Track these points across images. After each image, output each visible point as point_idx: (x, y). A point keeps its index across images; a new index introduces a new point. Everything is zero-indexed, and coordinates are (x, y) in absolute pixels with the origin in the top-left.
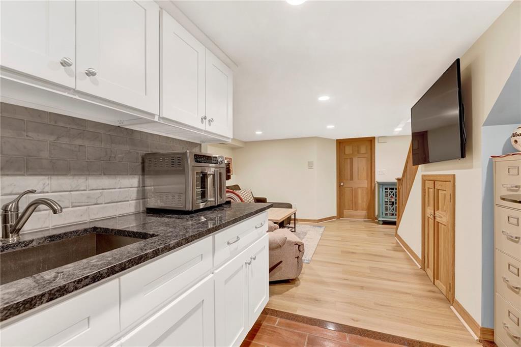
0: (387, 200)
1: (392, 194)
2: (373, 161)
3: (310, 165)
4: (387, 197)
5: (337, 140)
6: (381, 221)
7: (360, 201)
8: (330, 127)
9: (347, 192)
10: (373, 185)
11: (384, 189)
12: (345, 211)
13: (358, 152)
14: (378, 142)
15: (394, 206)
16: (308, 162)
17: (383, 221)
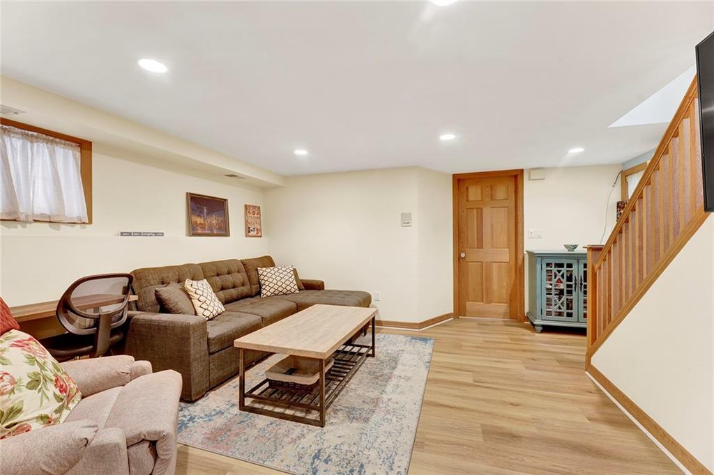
0: (550, 287)
1: (559, 276)
2: (519, 213)
3: (406, 220)
4: (550, 280)
5: (454, 175)
6: (538, 326)
7: (495, 286)
8: (447, 137)
9: (473, 268)
10: (520, 257)
11: (544, 266)
12: (467, 303)
13: (492, 198)
14: (530, 179)
15: (564, 298)
16: (402, 215)
17: (543, 326)
